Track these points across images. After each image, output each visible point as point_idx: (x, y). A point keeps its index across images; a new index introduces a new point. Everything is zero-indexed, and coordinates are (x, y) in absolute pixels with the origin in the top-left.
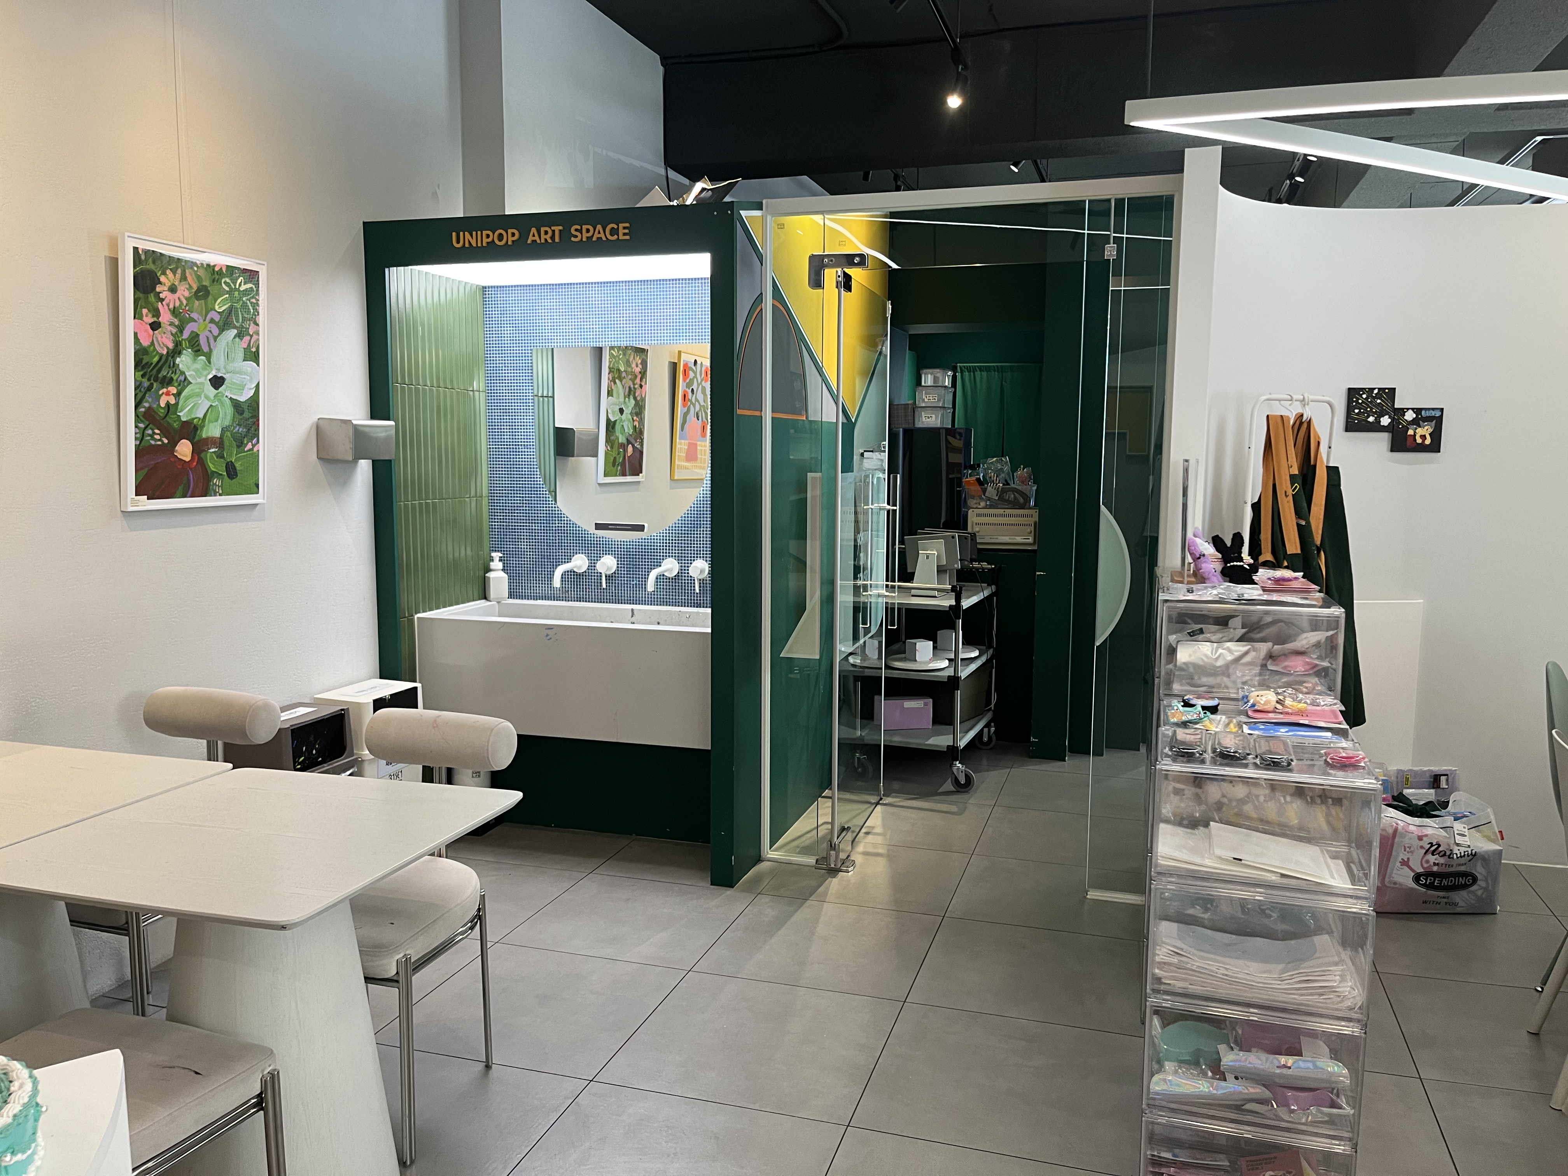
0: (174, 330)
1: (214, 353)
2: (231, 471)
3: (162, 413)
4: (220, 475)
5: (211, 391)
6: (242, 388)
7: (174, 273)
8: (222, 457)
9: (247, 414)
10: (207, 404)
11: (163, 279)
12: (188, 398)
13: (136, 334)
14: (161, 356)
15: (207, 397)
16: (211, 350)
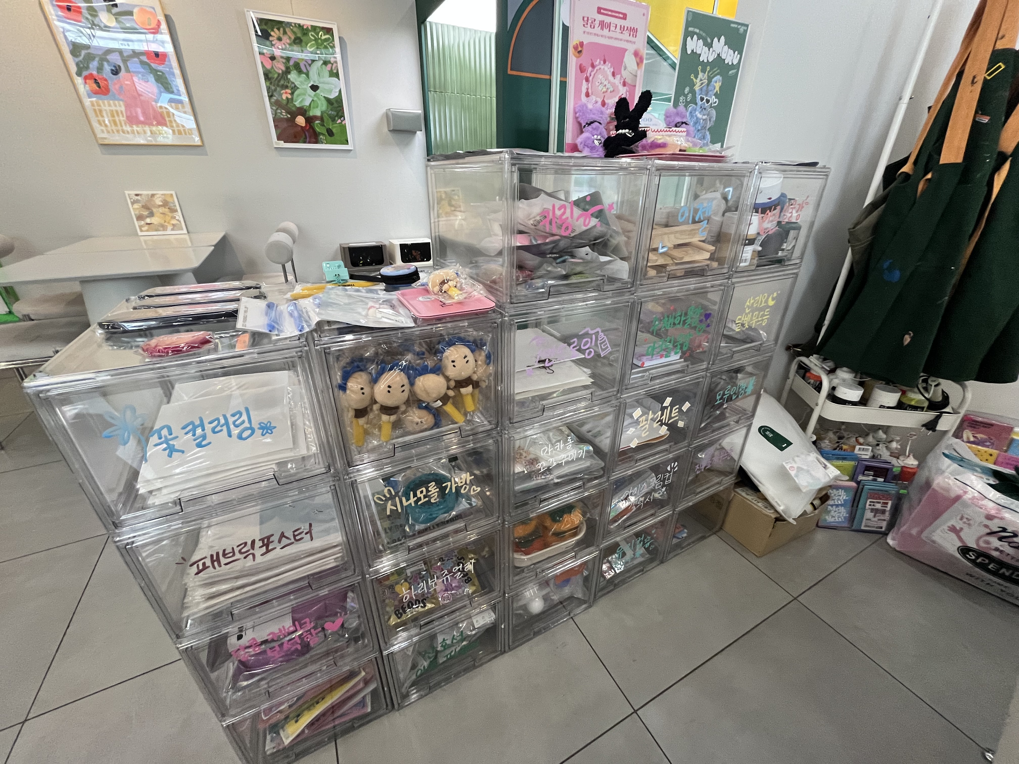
0: (284, 61)
1: (311, 74)
2: (330, 133)
3: (285, 102)
4: (323, 134)
5: (312, 93)
6: (330, 91)
7: (279, 29)
8: (323, 125)
9: (335, 105)
10: (311, 99)
11: (272, 33)
12: (298, 95)
13: (262, 63)
14: (279, 74)
15: (309, 96)
16: (308, 71)
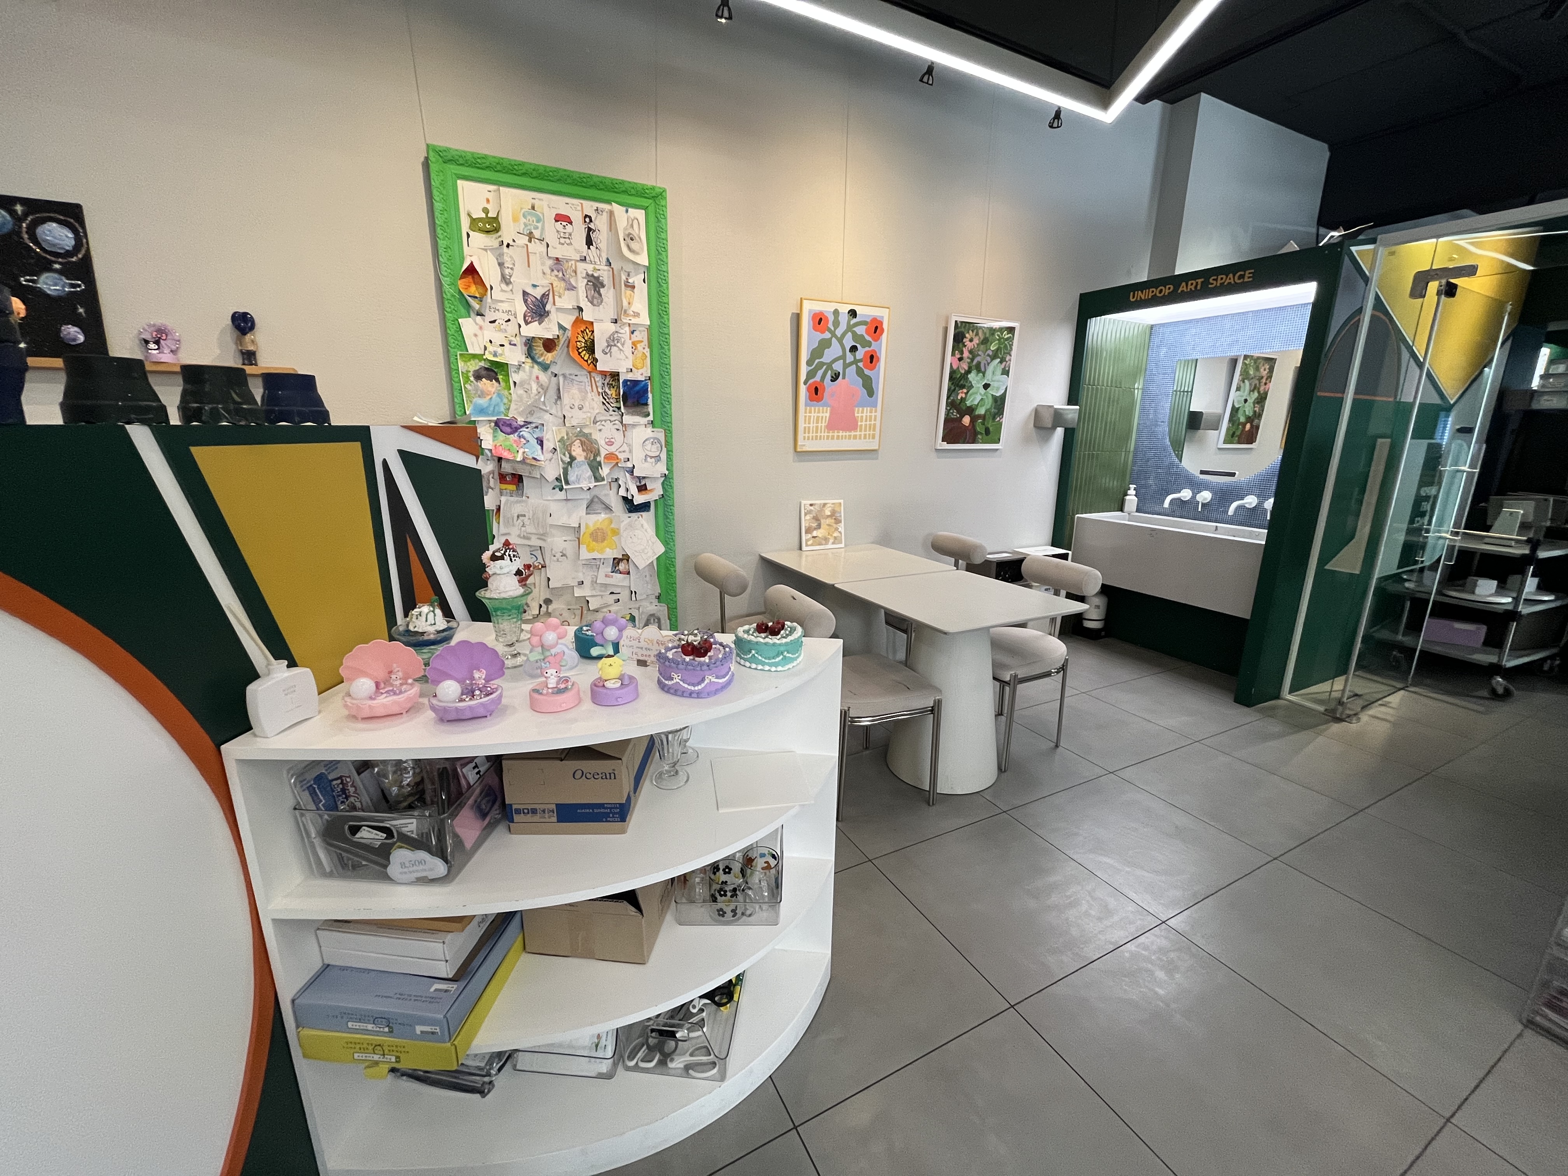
0: (969, 361)
1: (987, 373)
2: (987, 432)
3: (958, 402)
4: (981, 434)
5: (982, 391)
6: (998, 389)
7: (973, 331)
8: (984, 424)
9: (999, 403)
10: (980, 398)
11: (967, 335)
12: (971, 395)
13: (951, 364)
14: (962, 374)
15: (980, 394)
16: (985, 370)
